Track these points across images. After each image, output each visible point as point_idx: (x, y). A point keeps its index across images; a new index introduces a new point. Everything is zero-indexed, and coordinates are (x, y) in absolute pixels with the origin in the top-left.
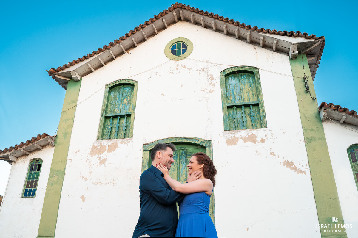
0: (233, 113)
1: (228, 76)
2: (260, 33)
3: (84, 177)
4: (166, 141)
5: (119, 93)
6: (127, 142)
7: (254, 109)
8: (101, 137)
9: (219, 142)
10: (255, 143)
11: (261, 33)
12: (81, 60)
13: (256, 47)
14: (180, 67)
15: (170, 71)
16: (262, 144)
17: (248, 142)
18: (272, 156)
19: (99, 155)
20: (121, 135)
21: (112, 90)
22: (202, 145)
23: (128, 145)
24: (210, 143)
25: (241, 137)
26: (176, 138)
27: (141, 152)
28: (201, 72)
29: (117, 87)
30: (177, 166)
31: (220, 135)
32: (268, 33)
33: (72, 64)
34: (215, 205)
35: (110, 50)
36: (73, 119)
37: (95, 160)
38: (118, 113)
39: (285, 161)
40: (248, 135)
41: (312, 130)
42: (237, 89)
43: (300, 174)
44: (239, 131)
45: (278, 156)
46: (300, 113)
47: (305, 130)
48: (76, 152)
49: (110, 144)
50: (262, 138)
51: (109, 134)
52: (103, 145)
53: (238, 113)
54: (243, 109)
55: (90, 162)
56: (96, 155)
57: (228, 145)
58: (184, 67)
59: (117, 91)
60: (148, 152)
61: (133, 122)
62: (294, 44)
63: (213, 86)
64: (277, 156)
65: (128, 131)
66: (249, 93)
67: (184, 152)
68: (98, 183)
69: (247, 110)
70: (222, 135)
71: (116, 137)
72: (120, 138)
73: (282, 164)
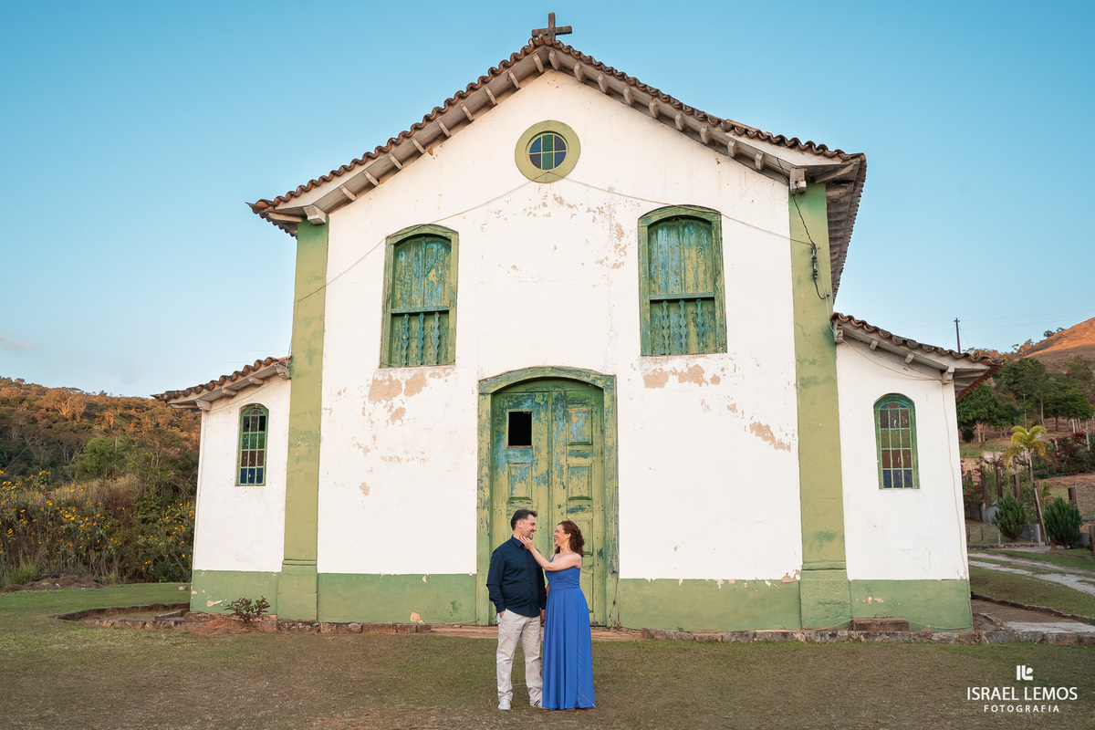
0: (661, 316)
1: (655, 227)
2: (727, 134)
3: (361, 447)
4: (524, 375)
5: (417, 255)
6: (443, 375)
7: (705, 308)
8: (388, 361)
9: (629, 380)
10: (700, 385)
11: (730, 135)
12: (325, 180)
13: (722, 158)
14: (550, 201)
15: (529, 211)
16: (714, 386)
17: (687, 382)
18: (730, 412)
19: (388, 401)
20: (429, 356)
21: (400, 247)
22: (596, 384)
23: (446, 381)
24: (612, 382)
25: (673, 370)
26: (543, 368)
27: (475, 397)
28: (597, 215)
29: (412, 240)
30: (547, 424)
31: (632, 364)
32: (745, 135)
33: (304, 190)
35: (390, 155)
36: (322, 317)
37: (380, 410)
38: (419, 308)
39: (755, 423)
40: (687, 366)
41: (813, 362)
42: (672, 259)
43: (780, 450)
44: (671, 357)
45: (743, 414)
46: (796, 324)
47: (800, 361)
48: (340, 393)
49: (409, 378)
50: (714, 375)
51: (404, 353)
52: (394, 379)
53: (672, 314)
54: (682, 307)
55: (370, 414)
56: (382, 400)
57: (647, 386)
58: (560, 201)
59: (413, 252)
60: (489, 397)
61: (455, 330)
62: (797, 168)
63: (622, 253)
64: (740, 412)
65: (443, 348)
66: (697, 271)
67: (561, 396)
68: (391, 458)
69: (691, 308)
70: (636, 365)
71: (419, 362)
72: (429, 363)
73: (748, 428)
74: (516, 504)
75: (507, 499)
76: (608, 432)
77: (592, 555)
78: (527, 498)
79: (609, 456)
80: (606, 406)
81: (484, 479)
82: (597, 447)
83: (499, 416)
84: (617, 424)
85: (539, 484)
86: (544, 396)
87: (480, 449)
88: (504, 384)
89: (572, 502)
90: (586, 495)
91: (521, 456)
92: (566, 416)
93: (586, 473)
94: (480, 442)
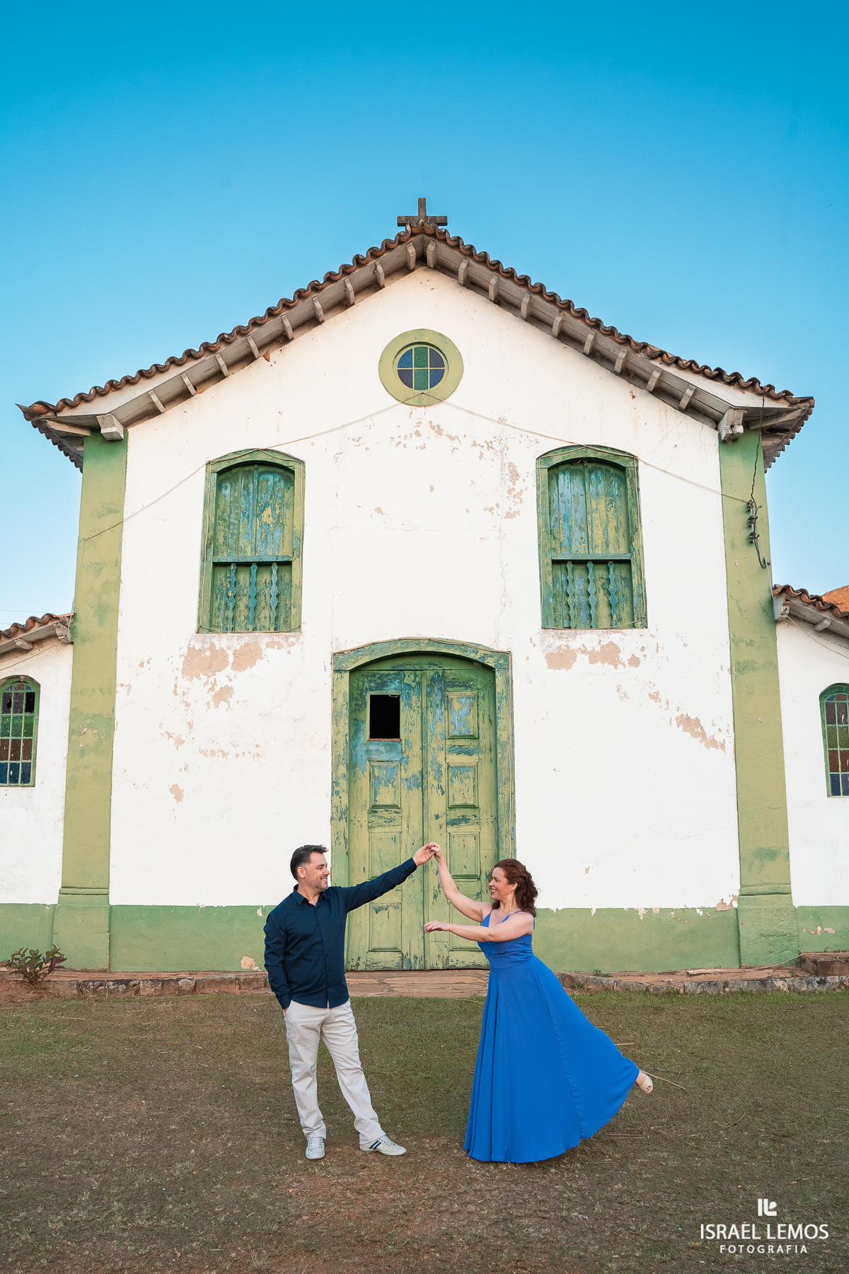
0: (564, 579)
1: (555, 470)
2: (653, 362)
3: (172, 736)
4: (392, 648)
5: (246, 487)
6: (285, 644)
7: (617, 572)
8: (208, 625)
9: (528, 658)
10: (616, 667)
11: (656, 363)
12: (129, 381)
13: (637, 391)
14: (425, 429)
15: (397, 440)
16: (633, 668)
17: (600, 663)
18: (652, 701)
19: (209, 677)
20: (262, 620)
21: (223, 476)
22: (486, 663)
23: (289, 653)
24: (506, 660)
25: (582, 648)
27: (327, 676)
28: (485, 451)
29: (240, 469)
30: (420, 711)
31: (531, 639)
32: (674, 365)
33: (99, 393)
34: (515, 815)
35: (217, 355)
36: (118, 564)
37: (198, 689)
38: (249, 556)
39: (683, 715)
40: (599, 644)
41: (750, 643)
42: (576, 511)
43: (713, 750)
44: (578, 632)
45: (668, 703)
46: (729, 597)
47: (735, 642)
48: (142, 665)
49: (238, 647)
50: (633, 655)
51: (230, 614)
52: (217, 648)
53: (577, 578)
54: (591, 570)
55: (184, 694)
56: (201, 676)
57: (550, 667)
58: (438, 430)
59: (241, 484)
60: (347, 675)
61: (300, 587)
62: (736, 409)
63: (517, 500)
64: (664, 702)
65: (282, 610)
66: (607, 526)
67: (439, 676)
68: (213, 753)
69: (600, 572)
70: (537, 640)
71: (251, 628)
72: (263, 629)
73: (674, 722)
74: (380, 814)
75: (368, 808)
76: (501, 724)
77: (479, 879)
78: (395, 806)
79: (503, 754)
80: (498, 690)
81: (341, 781)
82: (485, 741)
83: (357, 699)
84: (512, 714)
85: (409, 788)
86: (416, 676)
87: (334, 743)
88: (366, 659)
89: (453, 811)
90: (471, 802)
91: (387, 751)
92: (446, 702)
93: (471, 774)
94: (336, 733)
